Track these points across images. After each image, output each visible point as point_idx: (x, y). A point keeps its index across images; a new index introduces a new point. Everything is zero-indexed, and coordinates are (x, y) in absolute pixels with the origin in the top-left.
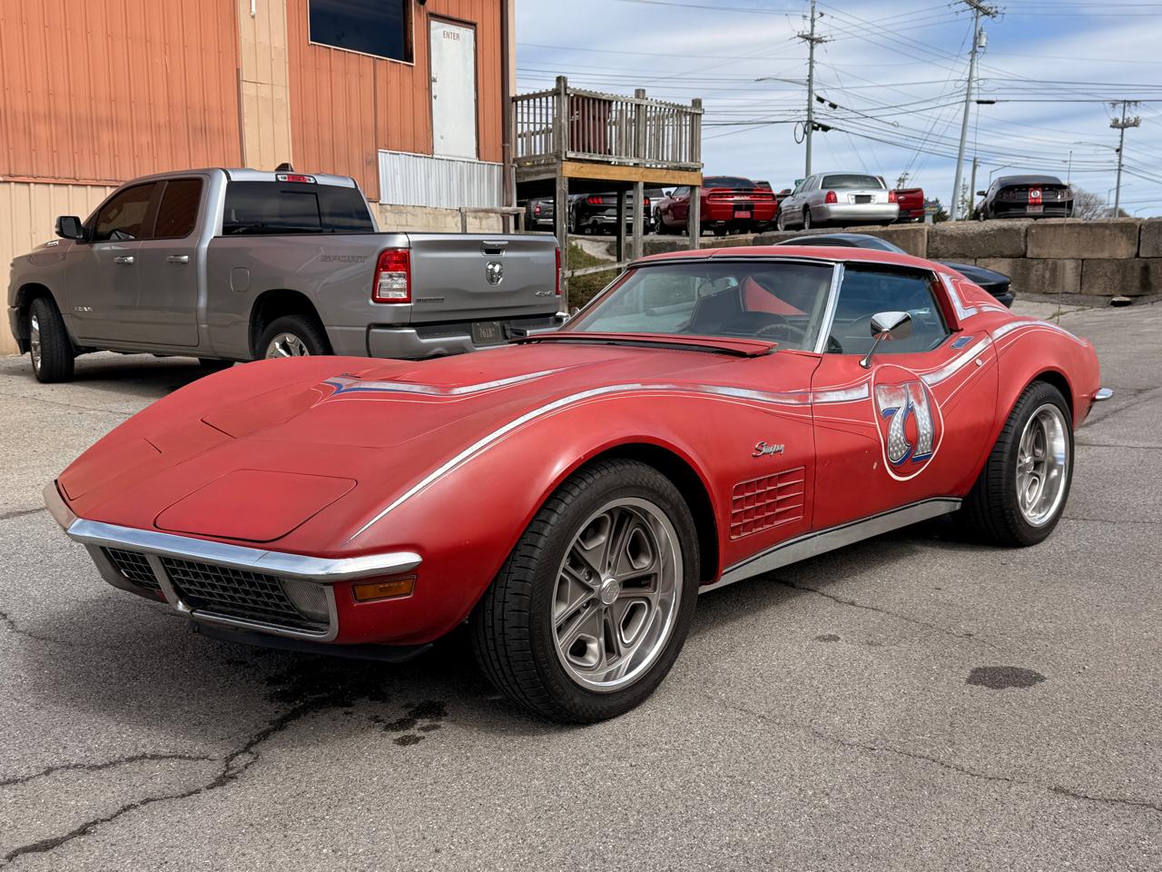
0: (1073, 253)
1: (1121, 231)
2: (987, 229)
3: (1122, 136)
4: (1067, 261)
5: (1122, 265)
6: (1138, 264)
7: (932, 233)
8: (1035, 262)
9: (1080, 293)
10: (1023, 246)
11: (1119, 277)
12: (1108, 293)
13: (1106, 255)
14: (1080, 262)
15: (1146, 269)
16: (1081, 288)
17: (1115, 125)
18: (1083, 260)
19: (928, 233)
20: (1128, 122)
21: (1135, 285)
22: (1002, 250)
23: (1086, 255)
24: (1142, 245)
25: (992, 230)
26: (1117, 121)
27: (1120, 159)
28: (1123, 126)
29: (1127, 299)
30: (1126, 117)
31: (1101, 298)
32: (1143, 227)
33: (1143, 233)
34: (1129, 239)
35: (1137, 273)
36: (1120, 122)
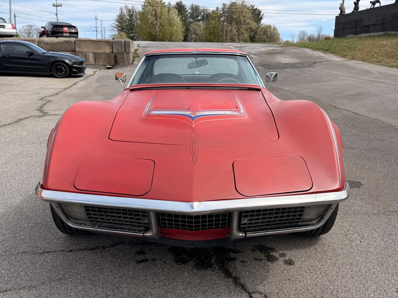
0: (91, 50)
1: (106, 43)
2: (60, 41)
3: (57, 9)
4: (90, 53)
5: (108, 55)
6: (113, 55)
7: (39, 41)
8: (79, 53)
9: (95, 64)
10: (74, 47)
11: (107, 59)
12: (104, 65)
13: (102, 51)
14: (94, 54)
15: (115, 57)
16: (95, 63)
17: (54, 5)
18: (95, 53)
19: (38, 41)
20: (58, 4)
21: (113, 62)
22: (67, 49)
23: (96, 51)
24: (113, 48)
25: (62, 41)
26: (54, 4)
27: (57, 18)
28: (57, 6)
29: (111, 67)
30: (57, 3)
31: (103, 66)
32: (113, 42)
33: (113, 44)
34: (109, 46)
35: (113, 58)
36: (56, 4)
